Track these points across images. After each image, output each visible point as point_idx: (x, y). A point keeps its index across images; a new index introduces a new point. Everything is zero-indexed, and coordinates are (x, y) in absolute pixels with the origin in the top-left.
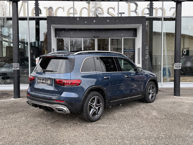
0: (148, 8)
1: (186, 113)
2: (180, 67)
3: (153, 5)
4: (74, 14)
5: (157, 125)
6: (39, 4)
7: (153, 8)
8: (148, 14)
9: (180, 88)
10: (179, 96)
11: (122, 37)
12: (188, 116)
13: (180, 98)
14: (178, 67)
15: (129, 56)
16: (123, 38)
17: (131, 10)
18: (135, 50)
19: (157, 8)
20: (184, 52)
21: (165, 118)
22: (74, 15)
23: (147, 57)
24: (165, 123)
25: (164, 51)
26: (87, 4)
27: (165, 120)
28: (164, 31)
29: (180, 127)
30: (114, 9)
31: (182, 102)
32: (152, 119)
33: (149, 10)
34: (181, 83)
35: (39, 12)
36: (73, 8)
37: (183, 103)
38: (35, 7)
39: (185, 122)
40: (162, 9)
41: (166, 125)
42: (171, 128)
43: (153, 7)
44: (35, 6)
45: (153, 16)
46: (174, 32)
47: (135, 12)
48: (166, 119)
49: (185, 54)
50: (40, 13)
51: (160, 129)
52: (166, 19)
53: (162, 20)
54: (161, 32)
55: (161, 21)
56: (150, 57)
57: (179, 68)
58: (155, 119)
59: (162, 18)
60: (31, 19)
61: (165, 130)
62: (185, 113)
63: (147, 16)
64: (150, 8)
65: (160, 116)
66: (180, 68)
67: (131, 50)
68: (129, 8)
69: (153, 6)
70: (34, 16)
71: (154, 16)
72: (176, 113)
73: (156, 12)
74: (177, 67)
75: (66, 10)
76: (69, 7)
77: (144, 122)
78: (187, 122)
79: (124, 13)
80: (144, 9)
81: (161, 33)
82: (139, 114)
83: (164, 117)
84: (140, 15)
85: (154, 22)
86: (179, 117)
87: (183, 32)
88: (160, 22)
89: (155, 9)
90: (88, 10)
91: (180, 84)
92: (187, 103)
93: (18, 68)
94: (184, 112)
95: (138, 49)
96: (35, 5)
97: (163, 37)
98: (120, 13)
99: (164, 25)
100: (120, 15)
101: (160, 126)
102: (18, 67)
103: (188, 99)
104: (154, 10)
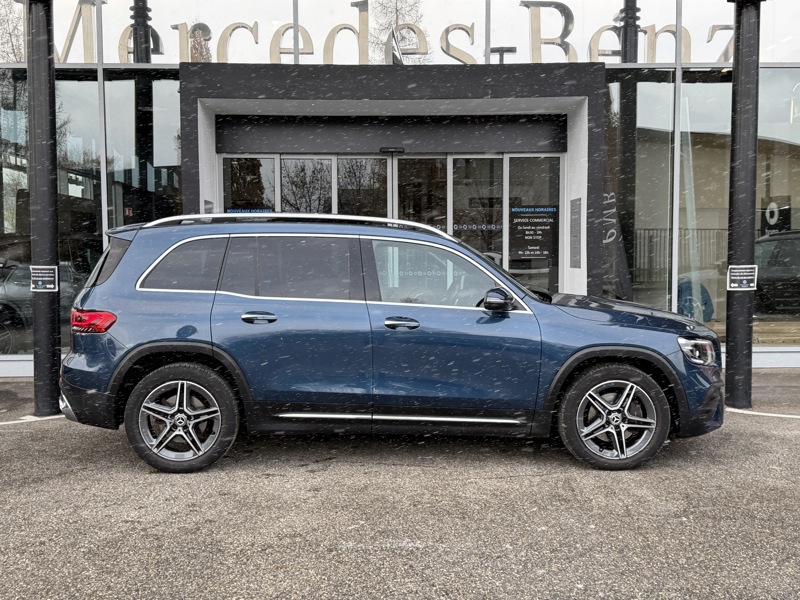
0: (615, 29)
1: (780, 484)
2: (752, 281)
3: (638, 14)
4: (296, 52)
5: (648, 545)
6: (150, 10)
7: (639, 26)
8: (615, 53)
9: (753, 371)
10: (748, 405)
11: (503, 153)
12: (787, 501)
13: (749, 415)
14: (745, 282)
15: (532, 232)
16: (506, 158)
17: (545, 35)
18: (557, 207)
19: (653, 27)
20: (768, 215)
21: (685, 511)
22: (296, 58)
23: (612, 237)
24: (683, 533)
25: (683, 210)
26: (356, 10)
27: (685, 519)
28: (687, 125)
29: (750, 553)
30: (469, 31)
31: (762, 434)
32: (628, 513)
33: (619, 36)
34: (754, 349)
35: (152, 47)
36: (295, 26)
37: (764, 441)
38: (132, 26)
39: (772, 529)
40: (674, 33)
41: (690, 544)
42: (710, 560)
43: (638, 23)
44: (133, 22)
45: (636, 62)
46: (728, 131)
47: (560, 45)
48: (691, 517)
49: (773, 222)
50: (157, 50)
51: (662, 563)
52: (691, 76)
53: (674, 81)
54: (670, 129)
55: (672, 85)
56: (623, 239)
57: (749, 287)
58: (639, 514)
59: (674, 73)
60: (113, 74)
61: (683, 568)
62: (775, 489)
63: (614, 62)
64: (625, 27)
65: (661, 501)
66: (754, 287)
67: (542, 210)
68: (536, 30)
69: (638, 18)
70: (130, 62)
71: (642, 60)
72: (734, 488)
73: (652, 47)
74: (741, 282)
75: (266, 35)
76: (277, 25)
77: (593, 527)
78: (782, 527)
79: (512, 50)
80: (600, 32)
81: (673, 133)
82: (573, 491)
83: (681, 504)
84: (583, 58)
85: (641, 86)
86: (748, 503)
87: (763, 132)
88: (668, 87)
89: (645, 32)
90: (362, 35)
91: (753, 355)
92: (783, 440)
93: (52, 286)
94: (770, 482)
95: (572, 206)
96: (132, 17)
97: (681, 150)
98: (494, 51)
99: (684, 101)
100: (495, 60)
101: (661, 549)
102: (53, 282)
103: (785, 419)
104: (641, 35)
